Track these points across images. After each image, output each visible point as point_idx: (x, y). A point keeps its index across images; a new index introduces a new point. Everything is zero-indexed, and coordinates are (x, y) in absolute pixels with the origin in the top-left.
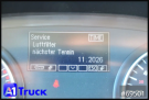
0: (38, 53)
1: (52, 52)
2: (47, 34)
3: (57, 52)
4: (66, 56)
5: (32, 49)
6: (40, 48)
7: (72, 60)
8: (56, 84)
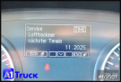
0: (33, 41)
1: (44, 41)
2: (40, 26)
3: (48, 41)
4: (55, 44)
5: (28, 38)
6: (34, 38)
7: (61, 47)
8: (47, 67)
